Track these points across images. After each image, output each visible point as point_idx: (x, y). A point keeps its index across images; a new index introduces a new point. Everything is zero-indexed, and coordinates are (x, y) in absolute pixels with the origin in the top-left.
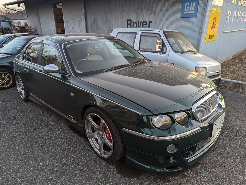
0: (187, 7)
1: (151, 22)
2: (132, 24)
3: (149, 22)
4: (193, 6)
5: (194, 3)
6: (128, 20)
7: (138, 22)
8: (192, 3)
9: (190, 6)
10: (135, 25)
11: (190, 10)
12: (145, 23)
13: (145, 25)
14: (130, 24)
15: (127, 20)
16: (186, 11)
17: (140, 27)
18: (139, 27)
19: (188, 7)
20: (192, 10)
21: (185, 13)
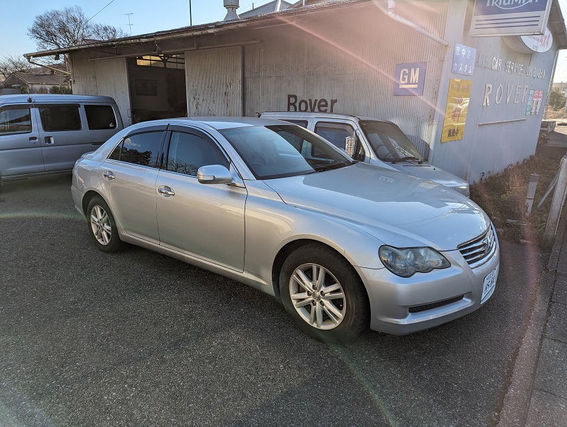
1: (336, 101)
2: (297, 105)
3: (332, 101)
7: (310, 100)
9: (409, 75)
10: (303, 106)
12: (323, 103)
13: (323, 106)
14: (294, 104)
15: (288, 96)
17: (314, 111)
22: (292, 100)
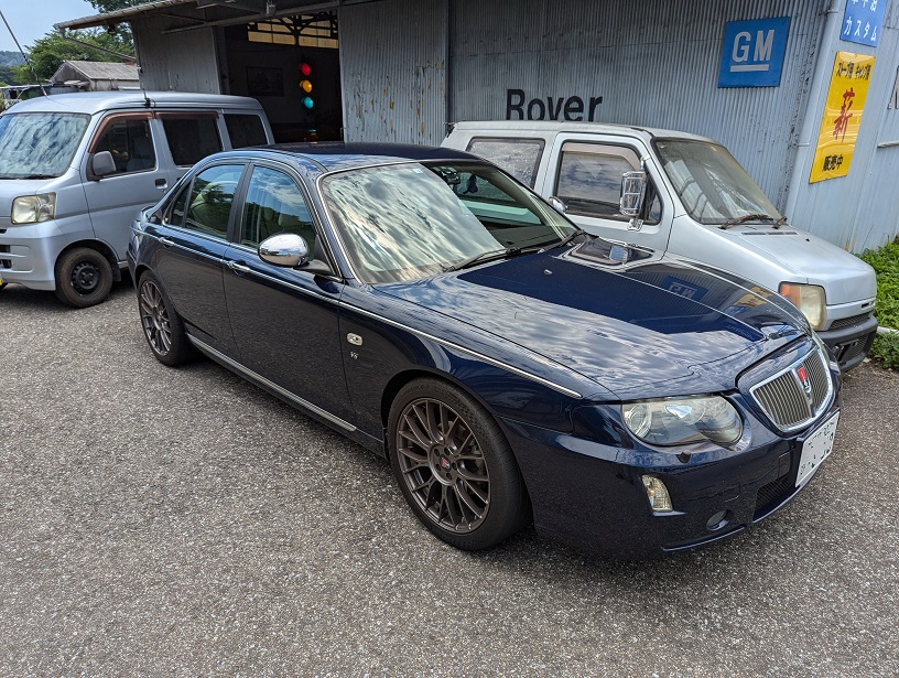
1: (600, 100)
2: (525, 108)
3: (592, 99)
6: (511, 93)
7: (550, 99)
9: (753, 44)
10: (536, 110)
12: (575, 105)
13: (574, 110)
14: (518, 108)
15: (508, 91)
18: (554, 118)
22: (516, 100)
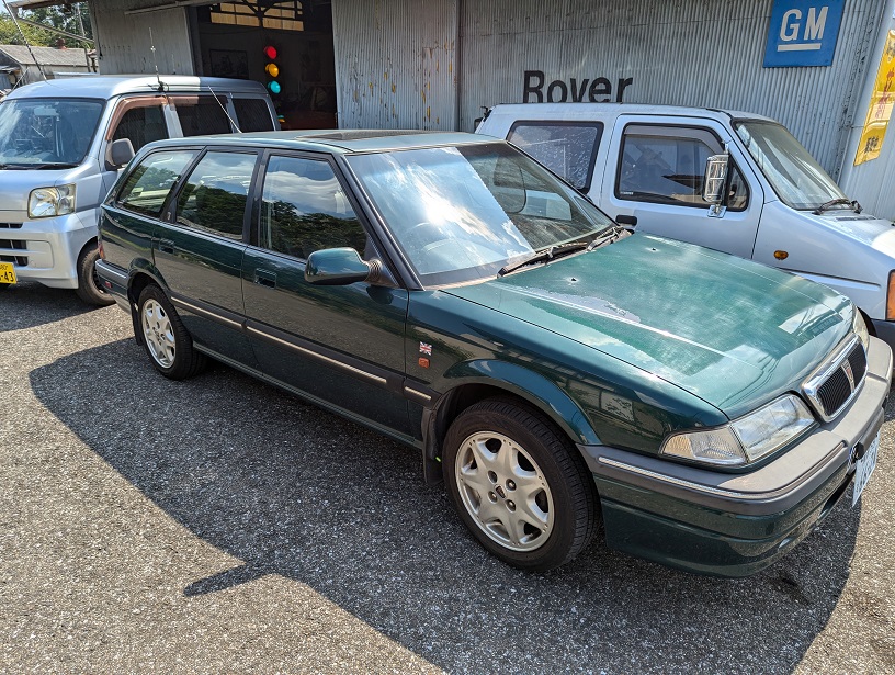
0: (792, 26)
1: (630, 81)
2: (545, 91)
3: (621, 81)
4: (816, 24)
5: (825, 10)
6: (528, 75)
7: (573, 81)
8: (812, 11)
9: (803, 22)
10: (557, 92)
11: (806, 38)
12: (602, 86)
13: (601, 92)
14: (537, 90)
15: (526, 72)
16: (787, 43)
17: (580, 101)
18: (577, 100)
19: (796, 27)
20: (813, 38)
21: (781, 48)
22: (534, 82)
